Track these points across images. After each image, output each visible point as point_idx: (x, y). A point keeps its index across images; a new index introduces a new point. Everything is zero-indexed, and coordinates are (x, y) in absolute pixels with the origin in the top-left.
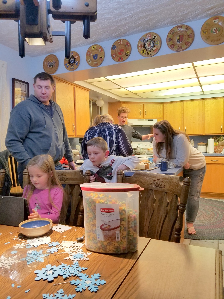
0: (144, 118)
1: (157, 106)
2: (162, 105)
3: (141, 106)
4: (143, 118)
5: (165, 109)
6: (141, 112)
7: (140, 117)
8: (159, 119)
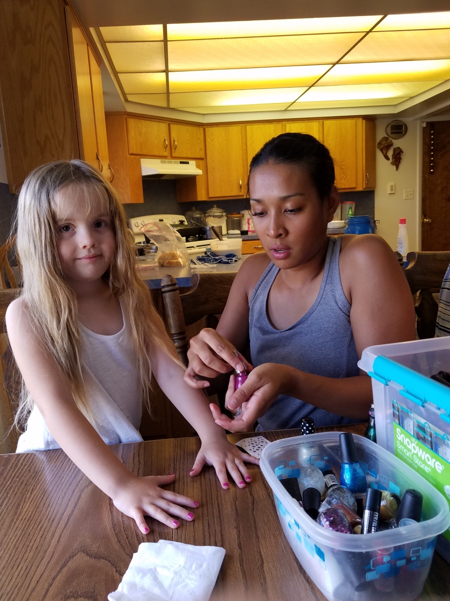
0: (172, 157)
1: (195, 129)
2: (202, 129)
3: (163, 127)
4: (169, 157)
5: (208, 140)
6: (167, 143)
8: (199, 161)
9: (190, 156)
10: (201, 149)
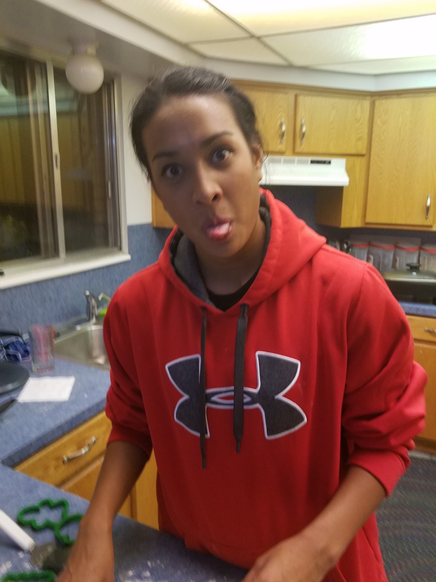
0: (295, 153)
1: (350, 104)
2: (367, 103)
3: (284, 100)
4: (290, 151)
5: (378, 121)
6: (284, 128)
7: (281, 147)
8: (352, 159)
9: (333, 151)
10: (359, 139)
